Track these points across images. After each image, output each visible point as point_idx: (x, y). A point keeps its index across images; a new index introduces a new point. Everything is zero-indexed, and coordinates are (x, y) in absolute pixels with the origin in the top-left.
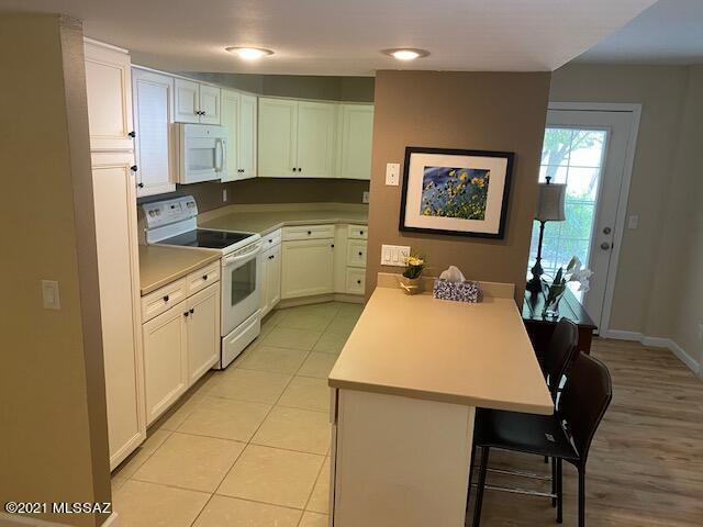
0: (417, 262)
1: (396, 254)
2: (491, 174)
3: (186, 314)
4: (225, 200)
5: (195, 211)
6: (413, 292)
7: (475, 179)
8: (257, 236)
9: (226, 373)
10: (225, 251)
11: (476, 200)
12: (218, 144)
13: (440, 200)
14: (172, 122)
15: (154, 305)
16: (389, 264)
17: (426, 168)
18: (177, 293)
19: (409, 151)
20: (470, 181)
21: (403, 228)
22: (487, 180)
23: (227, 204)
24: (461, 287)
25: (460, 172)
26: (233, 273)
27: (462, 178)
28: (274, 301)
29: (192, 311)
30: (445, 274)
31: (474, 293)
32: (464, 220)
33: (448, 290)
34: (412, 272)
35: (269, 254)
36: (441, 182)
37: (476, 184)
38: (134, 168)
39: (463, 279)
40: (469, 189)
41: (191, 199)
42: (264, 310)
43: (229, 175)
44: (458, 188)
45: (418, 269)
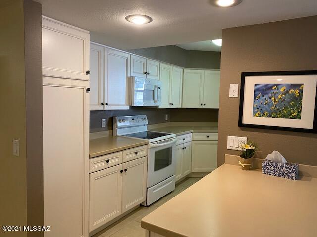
0: (249, 147)
1: (237, 142)
2: (304, 87)
3: (122, 172)
4: (167, 119)
5: (146, 122)
6: (247, 168)
7: (292, 90)
8: (174, 135)
9: (149, 208)
10: (151, 141)
11: (294, 105)
12: (156, 88)
13: (267, 106)
14: (129, 75)
15: (99, 164)
16: (233, 148)
17: (256, 85)
18: (115, 159)
19: (244, 75)
20: (288, 92)
21: (241, 125)
22: (301, 91)
23: (168, 122)
24: (282, 167)
25: (279, 87)
26: (156, 152)
27: (282, 90)
28: (187, 172)
29: (126, 170)
30: (271, 156)
31: (293, 172)
32: (285, 119)
33: (273, 168)
34: (247, 155)
35: (183, 146)
36: (267, 94)
37: (293, 94)
38: (88, 90)
39: (284, 161)
40: (287, 98)
41: (145, 116)
42: (179, 177)
43: (163, 104)
44: (280, 97)
45: (250, 151)
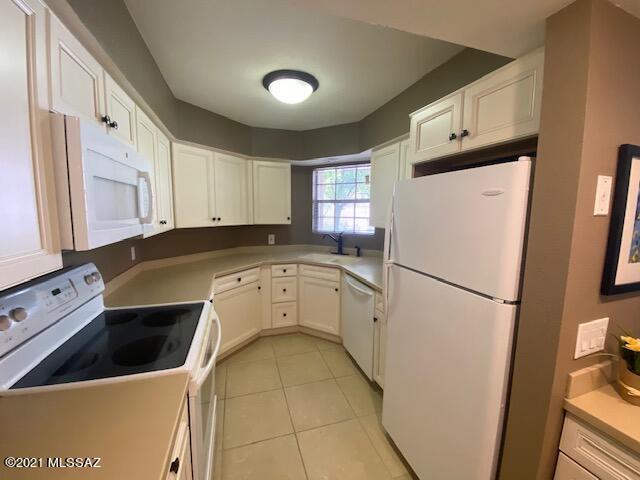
4: (133, 258)
5: (99, 286)
12: (142, 180)
14: (43, 106)
23: (136, 263)
41: (92, 268)
